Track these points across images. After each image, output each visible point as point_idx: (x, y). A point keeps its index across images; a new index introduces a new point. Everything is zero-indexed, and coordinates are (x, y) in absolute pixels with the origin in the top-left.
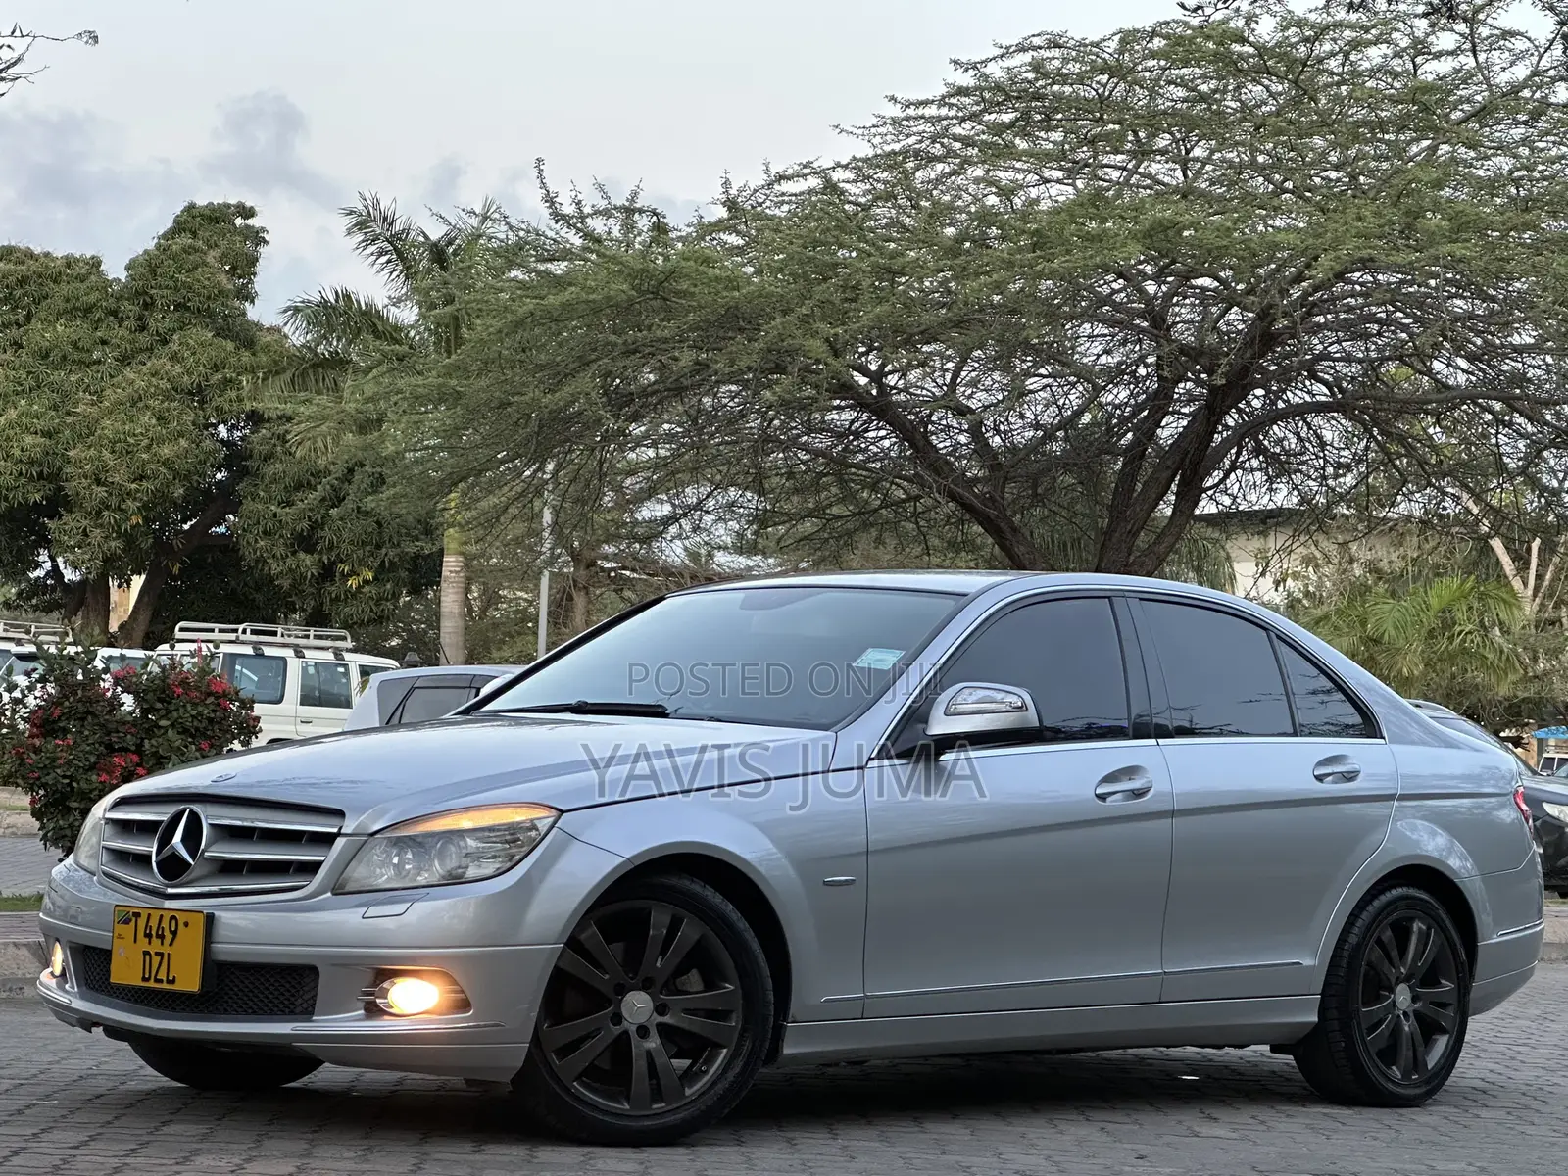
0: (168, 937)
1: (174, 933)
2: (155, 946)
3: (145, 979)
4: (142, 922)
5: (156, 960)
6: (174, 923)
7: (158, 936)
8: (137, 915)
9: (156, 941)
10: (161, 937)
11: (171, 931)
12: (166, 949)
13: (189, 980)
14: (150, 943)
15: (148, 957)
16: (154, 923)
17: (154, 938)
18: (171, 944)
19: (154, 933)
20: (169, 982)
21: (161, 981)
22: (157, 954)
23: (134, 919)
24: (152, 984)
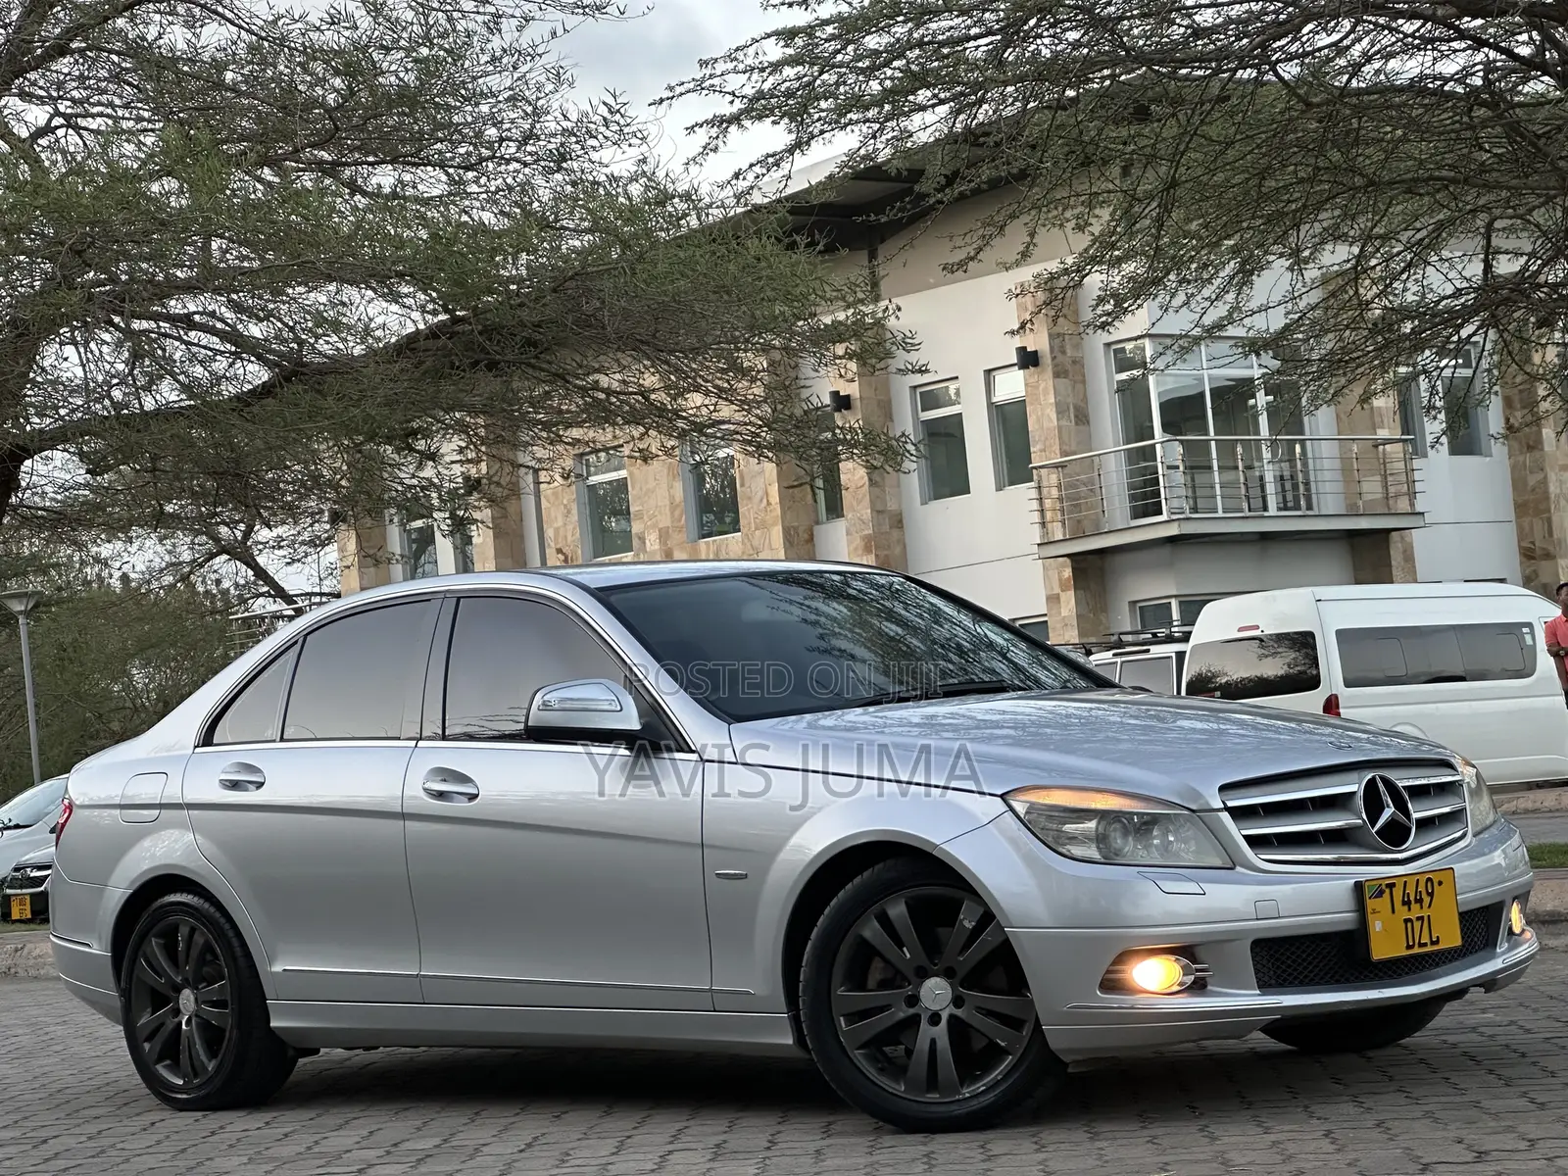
0: (1426, 899)
1: (1431, 895)
2: (1416, 911)
3: (1409, 947)
4: (1398, 893)
5: (1417, 925)
6: (1429, 884)
7: (1416, 901)
8: (1391, 886)
9: (1415, 907)
10: (1420, 901)
11: (1428, 894)
12: (1425, 913)
13: (1451, 937)
14: (1410, 909)
15: (1409, 925)
16: (1411, 890)
17: (1413, 906)
18: (1430, 906)
19: (1412, 898)
20: (1433, 943)
21: (1425, 945)
22: (1418, 919)
23: (1388, 891)
24: (1417, 950)
